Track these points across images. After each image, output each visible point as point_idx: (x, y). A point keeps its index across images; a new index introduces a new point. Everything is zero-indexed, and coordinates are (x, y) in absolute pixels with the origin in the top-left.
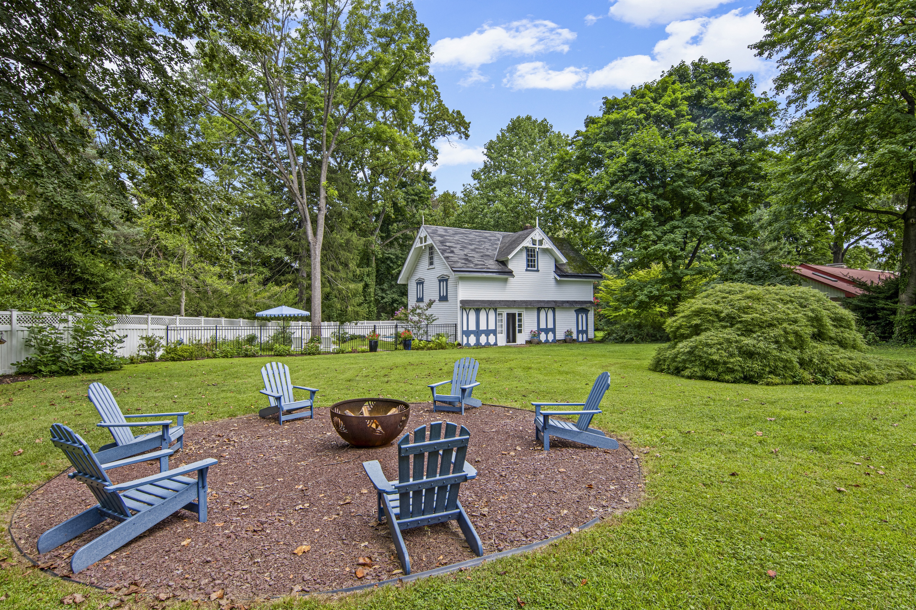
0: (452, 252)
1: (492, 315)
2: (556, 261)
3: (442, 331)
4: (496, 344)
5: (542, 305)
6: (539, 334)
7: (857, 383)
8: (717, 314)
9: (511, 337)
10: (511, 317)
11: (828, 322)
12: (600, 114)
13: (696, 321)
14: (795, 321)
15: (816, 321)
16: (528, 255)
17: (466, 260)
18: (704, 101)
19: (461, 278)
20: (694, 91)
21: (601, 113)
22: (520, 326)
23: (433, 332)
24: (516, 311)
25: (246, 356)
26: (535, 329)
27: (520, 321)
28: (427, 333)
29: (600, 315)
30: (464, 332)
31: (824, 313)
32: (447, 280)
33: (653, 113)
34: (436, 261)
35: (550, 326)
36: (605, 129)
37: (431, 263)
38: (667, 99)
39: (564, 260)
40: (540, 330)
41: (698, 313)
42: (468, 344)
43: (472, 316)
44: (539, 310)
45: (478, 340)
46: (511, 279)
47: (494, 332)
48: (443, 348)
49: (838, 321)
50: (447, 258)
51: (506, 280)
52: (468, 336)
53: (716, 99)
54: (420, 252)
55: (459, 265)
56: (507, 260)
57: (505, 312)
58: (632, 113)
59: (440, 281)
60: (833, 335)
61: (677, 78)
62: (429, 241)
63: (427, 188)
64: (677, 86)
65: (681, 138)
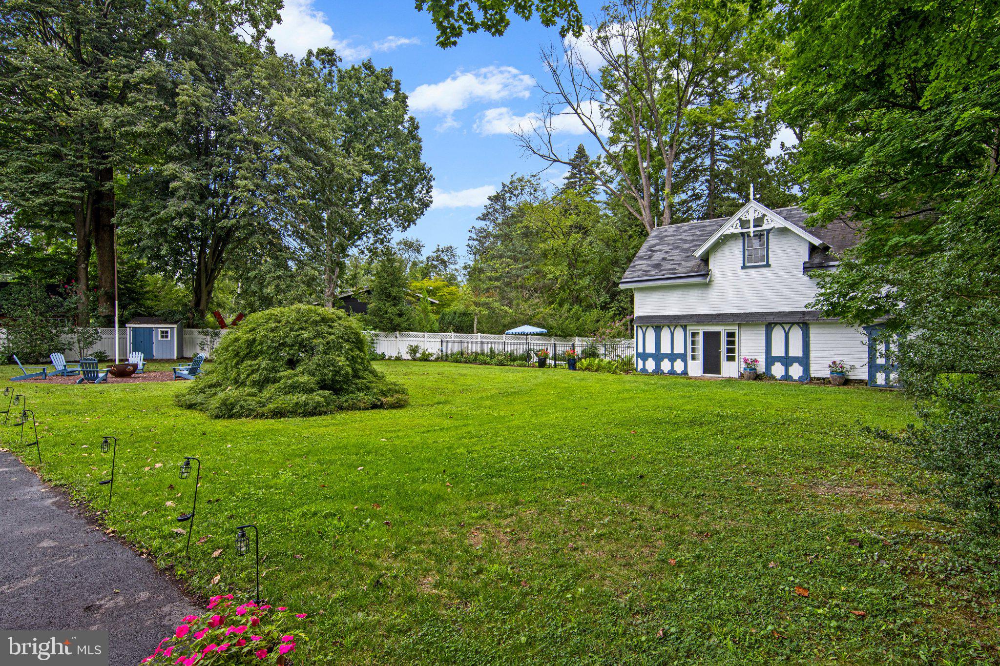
1: (679, 334)
2: (811, 245)
4: (685, 373)
5: (777, 319)
6: (769, 364)
9: (711, 365)
16: (747, 245)
19: (640, 290)
22: (731, 351)
24: (722, 330)
26: (761, 356)
27: (731, 343)
30: (639, 354)
35: (796, 353)
40: (771, 359)
42: (644, 370)
43: (651, 333)
44: (770, 326)
45: (658, 365)
46: (715, 284)
47: (683, 357)
52: (644, 360)
55: (637, 274)
57: (702, 330)
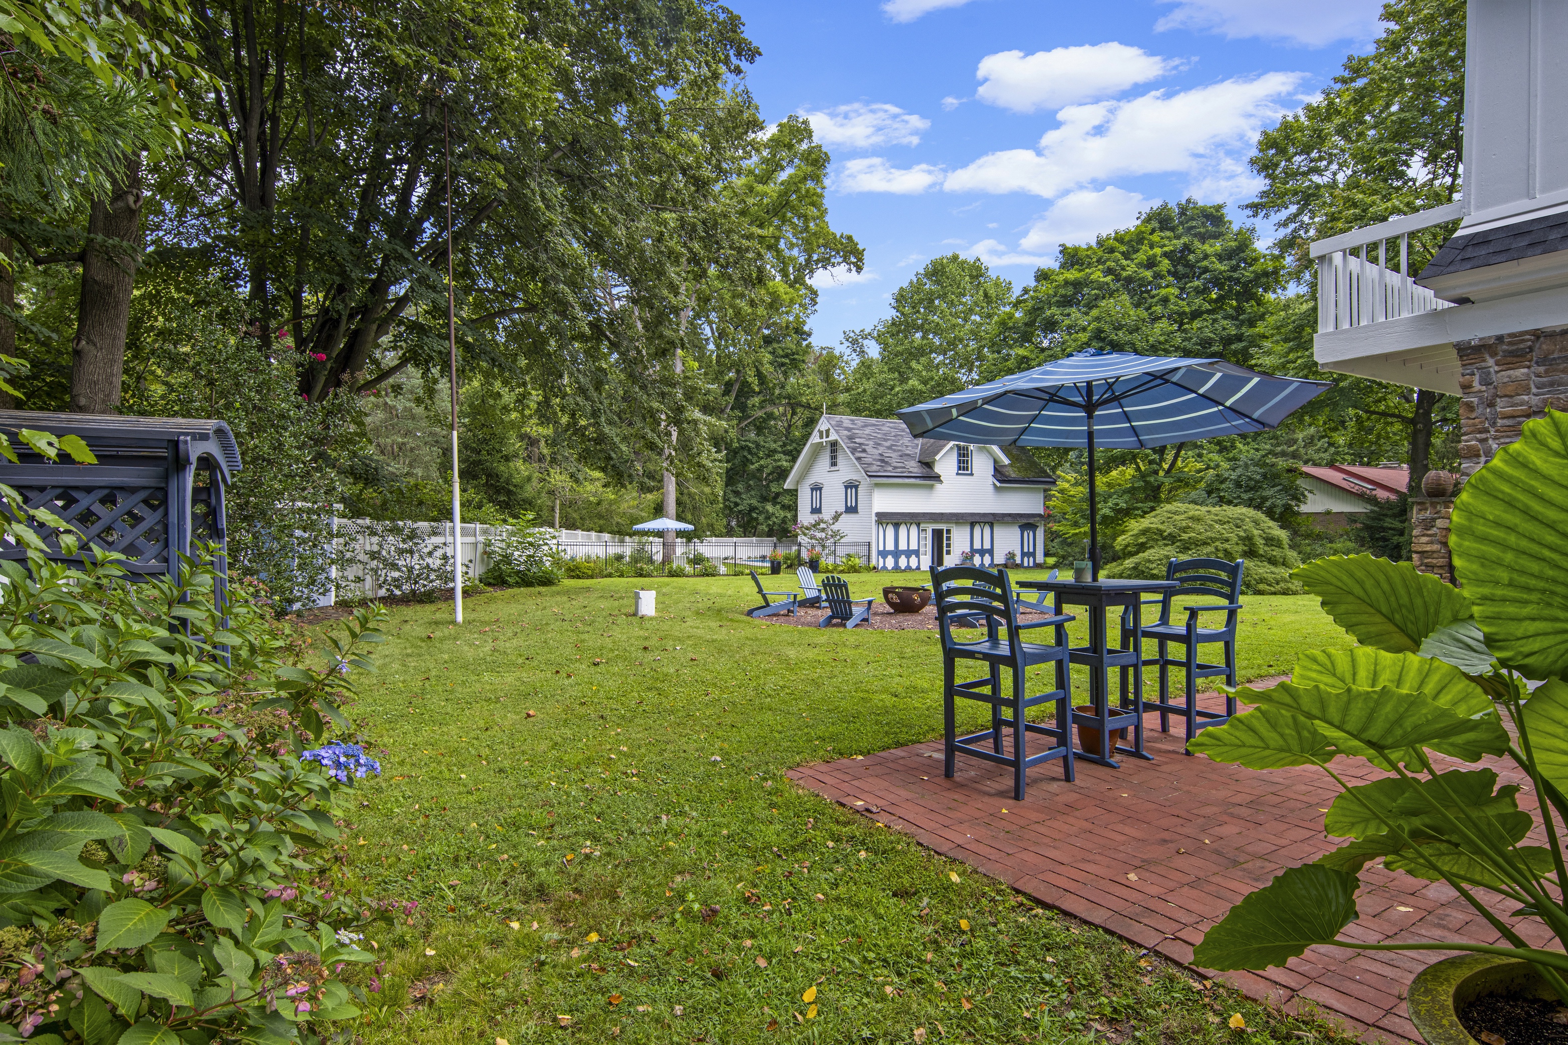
0: (864, 451)
1: (914, 530)
2: (995, 461)
3: (852, 550)
4: (918, 568)
5: (977, 519)
6: (972, 556)
7: (1275, 593)
8: (1160, 532)
9: (937, 558)
10: (938, 535)
11: (1260, 542)
12: (1055, 266)
13: (1142, 540)
14: (1227, 540)
15: (1248, 539)
16: (959, 455)
17: (882, 461)
18: (1191, 257)
19: (877, 485)
20: (1179, 243)
21: (1058, 264)
22: (948, 545)
23: (841, 551)
24: (944, 527)
25: (641, 575)
26: (968, 550)
27: (948, 539)
28: (834, 552)
29: (1052, 533)
30: (880, 553)
31: (1256, 532)
32: (856, 487)
33: (1124, 274)
34: (840, 460)
35: (987, 546)
36: (1062, 291)
37: (834, 464)
38: (1141, 257)
39: (1006, 461)
40: (973, 551)
41: (1144, 532)
42: (884, 568)
43: (890, 530)
44: (972, 525)
45: (896, 562)
46: (938, 486)
47: (917, 553)
48: (856, 571)
49: (1271, 541)
50: (858, 459)
51: (931, 487)
52: (884, 558)
53: (1206, 257)
54: (818, 449)
55: (875, 468)
56: (933, 462)
57: (930, 528)
58: (1097, 275)
59: (846, 487)
60: (1261, 552)
61: (1157, 225)
62: (833, 437)
63: (799, 344)
64: (1155, 238)
65: (1158, 309)
